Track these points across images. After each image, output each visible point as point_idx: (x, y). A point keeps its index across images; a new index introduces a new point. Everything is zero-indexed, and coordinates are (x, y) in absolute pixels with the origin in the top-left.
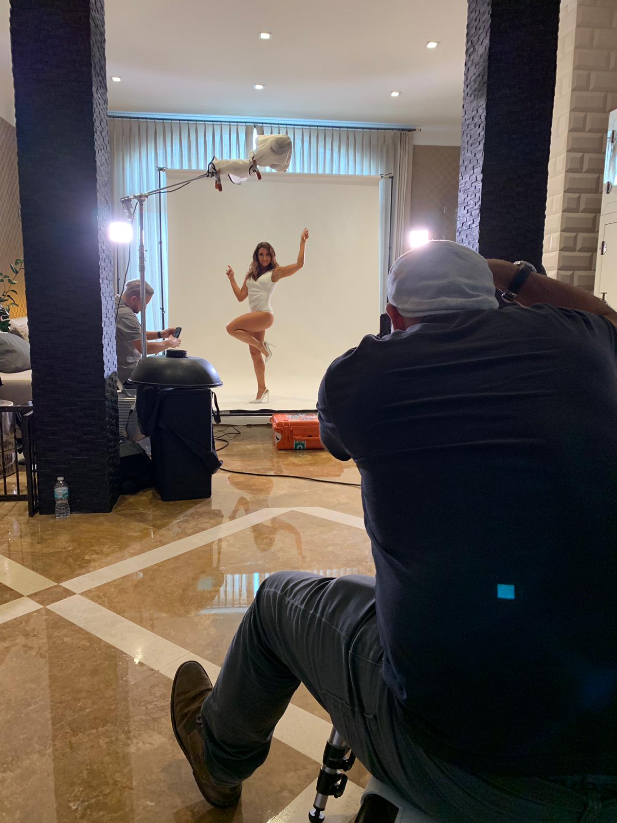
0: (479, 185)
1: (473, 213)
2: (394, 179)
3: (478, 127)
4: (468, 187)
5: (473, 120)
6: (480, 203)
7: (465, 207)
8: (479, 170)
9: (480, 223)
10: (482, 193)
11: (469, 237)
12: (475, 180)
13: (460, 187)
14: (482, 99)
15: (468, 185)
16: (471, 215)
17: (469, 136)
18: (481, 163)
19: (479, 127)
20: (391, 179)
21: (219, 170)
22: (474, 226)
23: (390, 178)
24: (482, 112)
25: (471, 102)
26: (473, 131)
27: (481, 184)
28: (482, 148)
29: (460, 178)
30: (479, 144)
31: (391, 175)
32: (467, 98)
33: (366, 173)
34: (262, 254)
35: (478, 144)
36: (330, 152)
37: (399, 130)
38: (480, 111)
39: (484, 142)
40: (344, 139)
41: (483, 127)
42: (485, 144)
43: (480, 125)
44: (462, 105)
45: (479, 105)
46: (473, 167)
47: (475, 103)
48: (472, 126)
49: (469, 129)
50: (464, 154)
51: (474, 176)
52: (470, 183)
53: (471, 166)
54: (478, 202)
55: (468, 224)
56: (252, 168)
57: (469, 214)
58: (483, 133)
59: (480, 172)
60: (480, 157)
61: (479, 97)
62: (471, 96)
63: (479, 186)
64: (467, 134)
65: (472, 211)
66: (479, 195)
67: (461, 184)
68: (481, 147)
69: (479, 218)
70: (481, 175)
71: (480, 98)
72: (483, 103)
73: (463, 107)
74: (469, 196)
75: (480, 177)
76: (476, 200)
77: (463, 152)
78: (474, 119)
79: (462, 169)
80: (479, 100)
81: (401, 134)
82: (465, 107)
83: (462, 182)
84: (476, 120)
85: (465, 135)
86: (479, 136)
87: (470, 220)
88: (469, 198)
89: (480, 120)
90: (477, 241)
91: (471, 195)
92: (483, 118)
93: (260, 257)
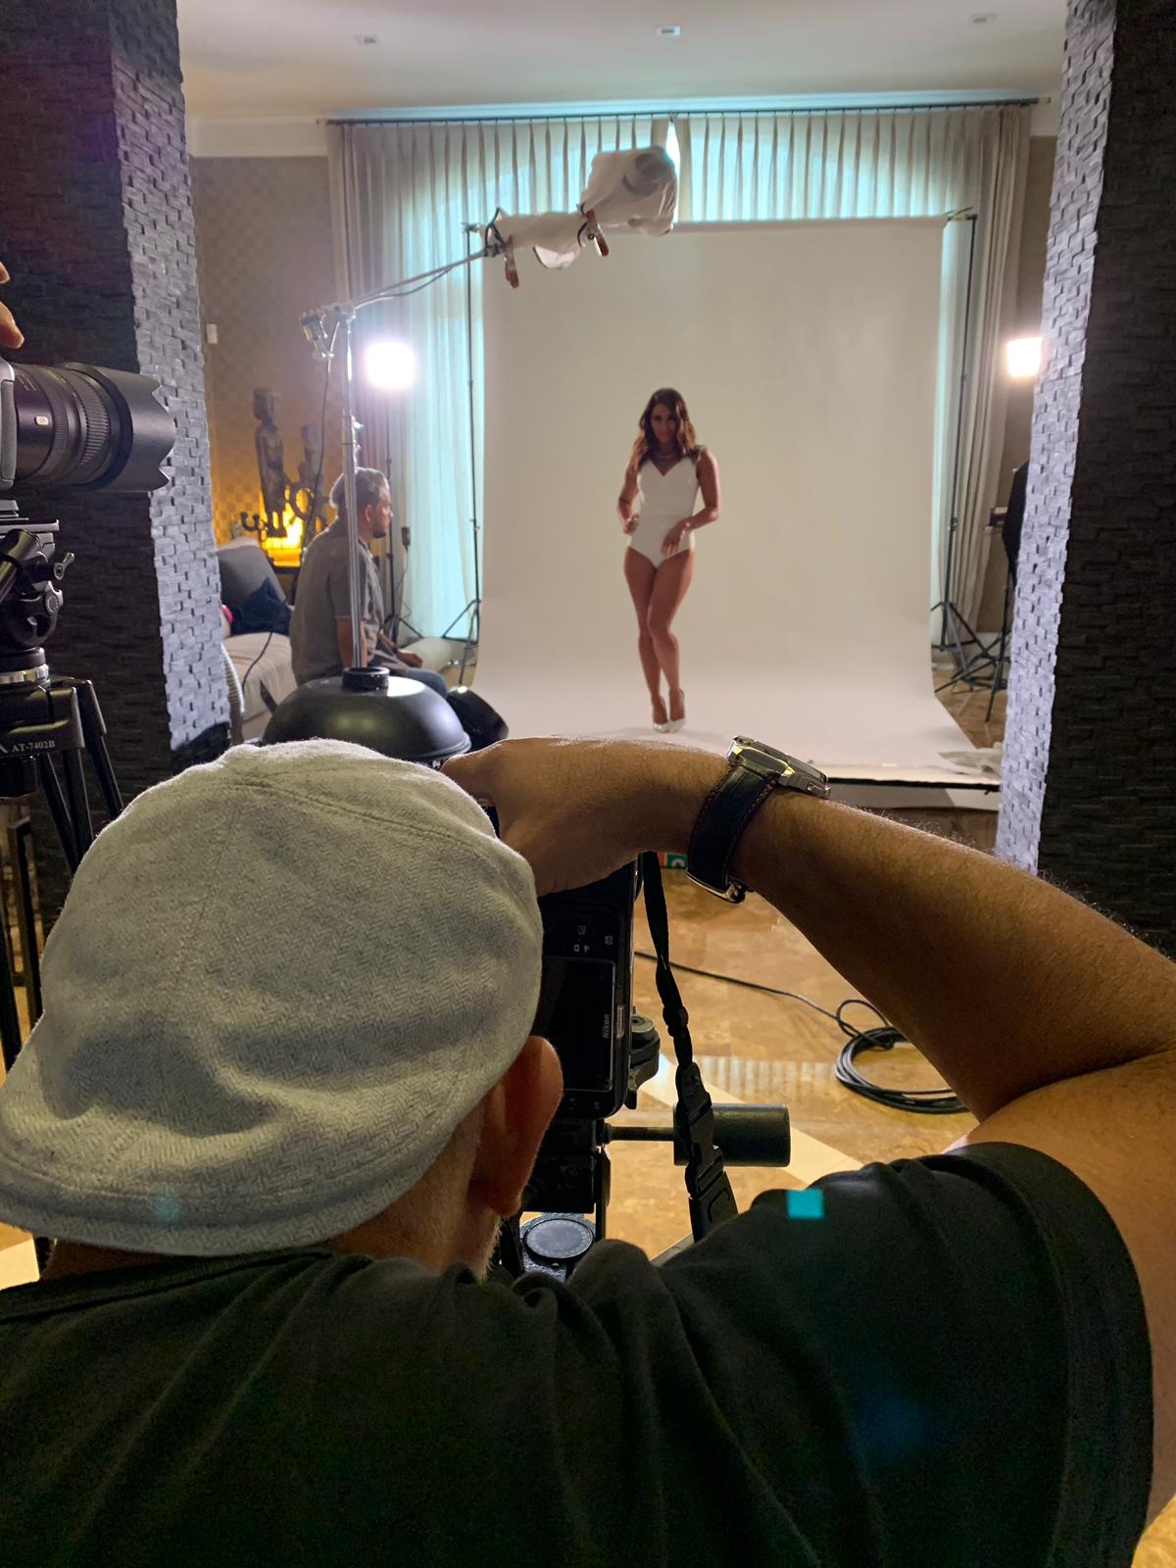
0: (1088, 264)
1: (1071, 337)
2: (977, 222)
3: (1093, 101)
4: (1064, 267)
5: (1084, 81)
6: (1086, 313)
7: (1055, 321)
8: (1089, 220)
9: (1084, 366)
10: (1093, 285)
11: (1061, 400)
12: (1080, 248)
13: (1049, 264)
14: (1106, 20)
15: (1064, 264)
16: (1067, 343)
17: (1073, 126)
18: (1095, 200)
19: (1097, 101)
20: (971, 222)
21: (511, 239)
22: (1072, 371)
23: (969, 218)
24: (1106, 60)
25: (1083, 32)
26: (1082, 114)
27: (1092, 261)
28: (1100, 160)
29: (1050, 241)
30: (1095, 150)
31: (971, 213)
32: (1076, 21)
33: (915, 211)
34: (658, 418)
35: (1091, 148)
36: (836, 165)
37: (998, 103)
38: (1101, 55)
39: (1104, 144)
40: (868, 134)
41: (1105, 101)
42: (1107, 149)
43: (1098, 96)
44: (1063, 42)
45: (1100, 40)
46: (1079, 211)
47: (1088, 39)
48: (1081, 100)
49: (1075, 107)
50: (1062, 176)
51: (1078, 239)
52: (1070, 255)
53: (1073, 209)
54: (1084, 308)
55: (1059, 367)
56: (584, 231)
57: (1063, 338)
58: (1103, 119)
59: (1093, 226)
60: (1095, 183)
61: (1099, 18)
62: (1083, 16)
63: (1087, 266)
64: (1070, 121)
65: (1068, 333)
66: (1086, 289)
67: (1052, 258)
68: (1097, 157)
69: (1083, 353)
70: (1094, 236)
71: (1102, 19)
72: (1106, 32)
73: (1066, 48)
74: (1065, 290)
75: (1092, 239)
76: (1080, 304)
77: (1059, 172)
78: (1087, 80)
79: (1055, 217)
80: (1099, 26)
81: (1002, 114)
82: (1070, 45)
83: (1052, 252)
84: (1091, 81)
85: (1066, 123)
86: (1095, 126)
87: (1063, 358)
88: (1064, 296)
89: (1100, 81)
90: (1075, 415)
91: (1070, 290)
92: (1106, 74)
93: (655, 425)
